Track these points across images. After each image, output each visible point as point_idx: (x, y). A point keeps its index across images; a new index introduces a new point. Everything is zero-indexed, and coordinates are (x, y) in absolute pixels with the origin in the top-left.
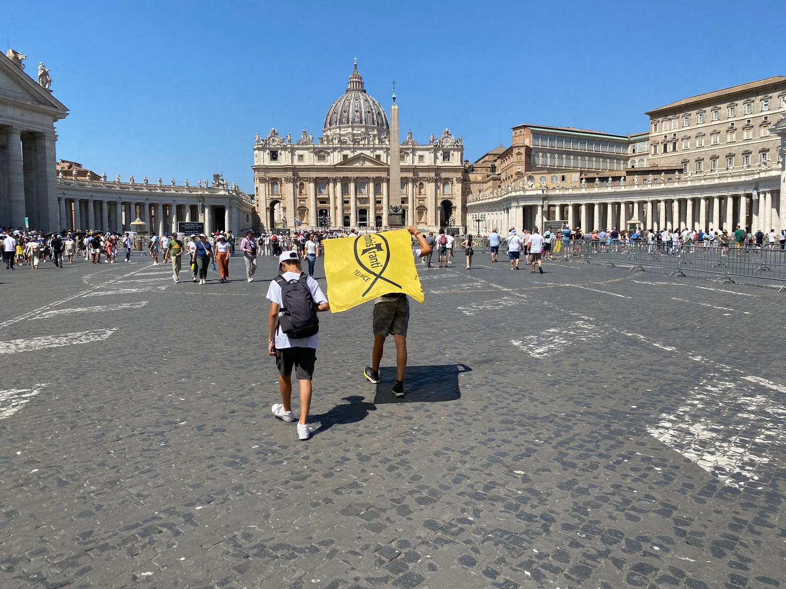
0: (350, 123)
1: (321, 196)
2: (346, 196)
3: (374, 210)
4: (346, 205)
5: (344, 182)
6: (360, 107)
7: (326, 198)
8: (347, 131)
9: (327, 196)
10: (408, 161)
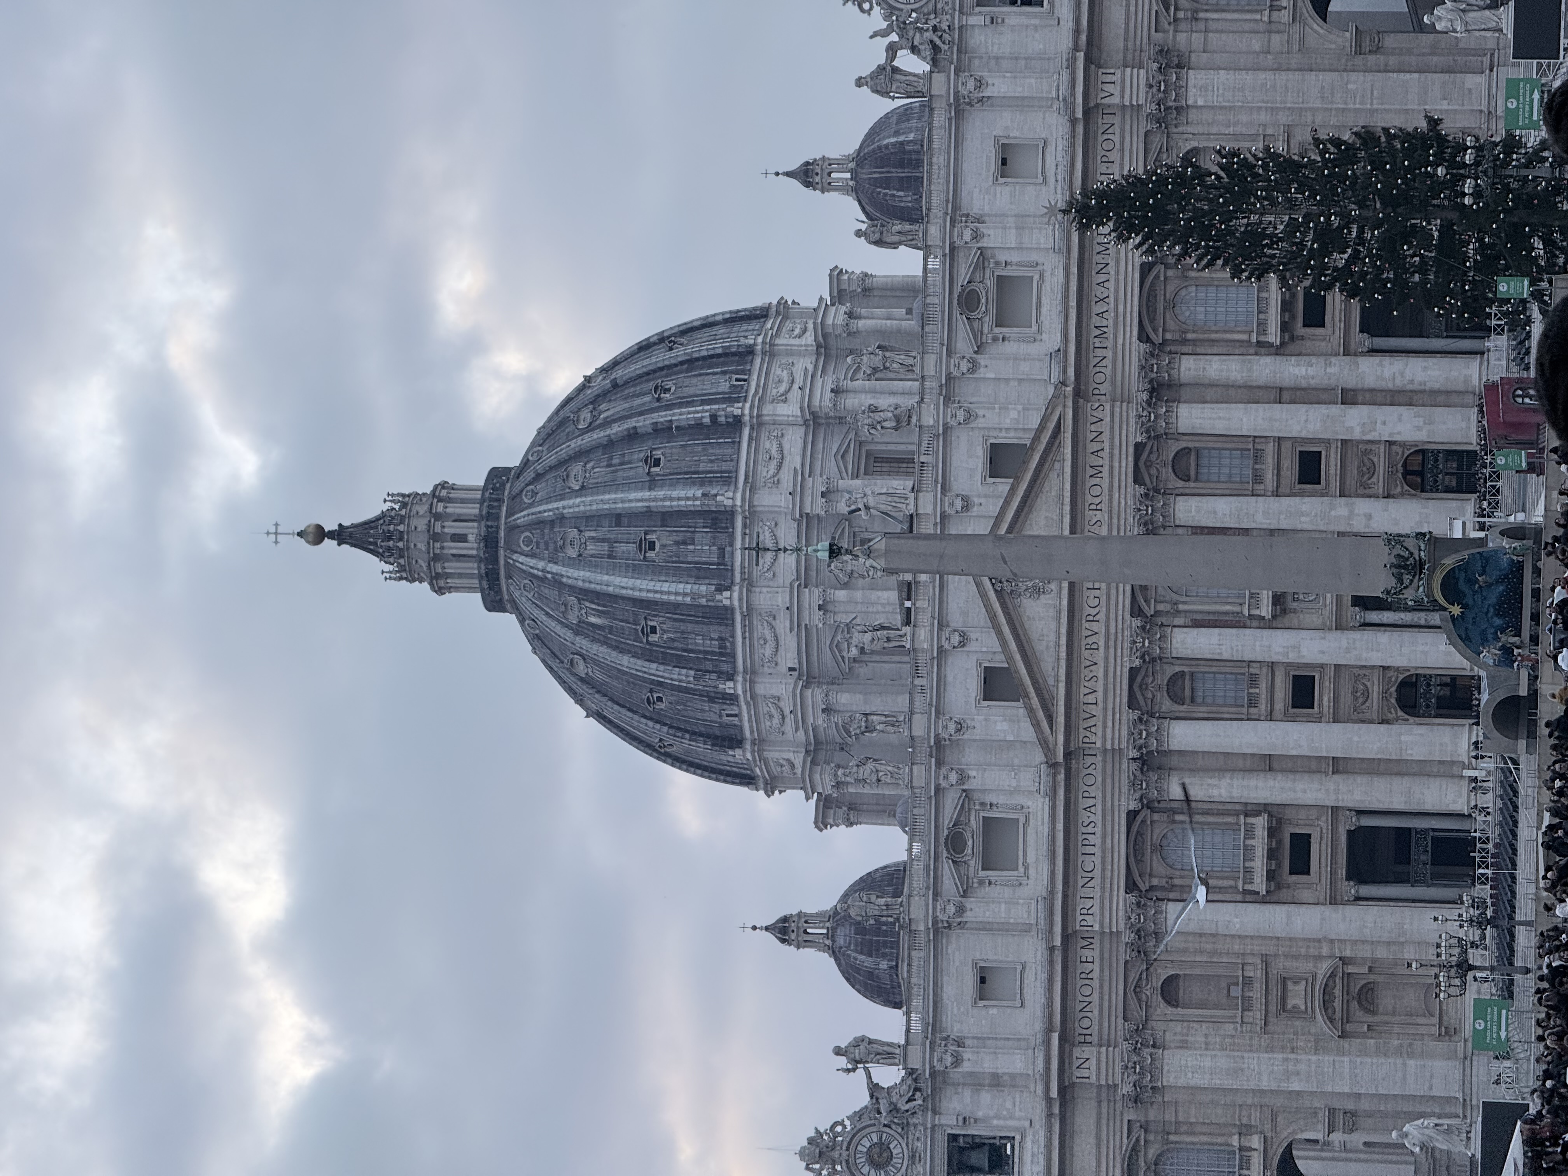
0: (724, 598)
1: (1259, 865)
2: (1262, 689)
3: (1363, 506)
4: (1324, 696)
5: (1167, 705)
6: (618, 518)
7: (1272, 832)
8: (783, 624)
9: (1260, 823)
10: (1034, 257)
